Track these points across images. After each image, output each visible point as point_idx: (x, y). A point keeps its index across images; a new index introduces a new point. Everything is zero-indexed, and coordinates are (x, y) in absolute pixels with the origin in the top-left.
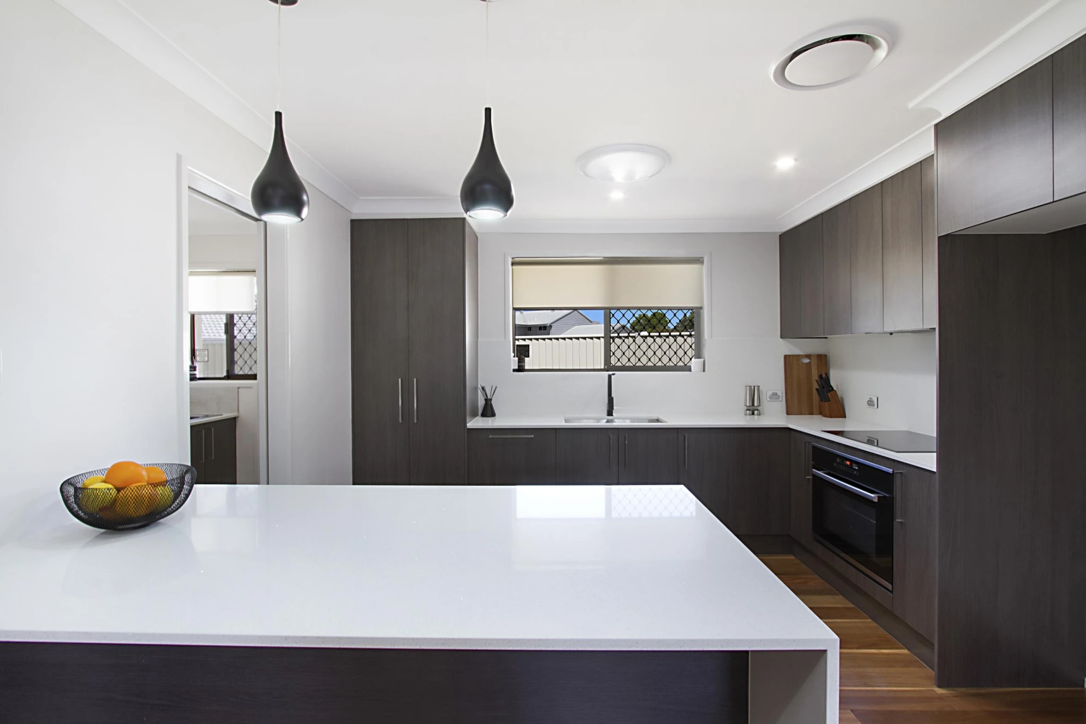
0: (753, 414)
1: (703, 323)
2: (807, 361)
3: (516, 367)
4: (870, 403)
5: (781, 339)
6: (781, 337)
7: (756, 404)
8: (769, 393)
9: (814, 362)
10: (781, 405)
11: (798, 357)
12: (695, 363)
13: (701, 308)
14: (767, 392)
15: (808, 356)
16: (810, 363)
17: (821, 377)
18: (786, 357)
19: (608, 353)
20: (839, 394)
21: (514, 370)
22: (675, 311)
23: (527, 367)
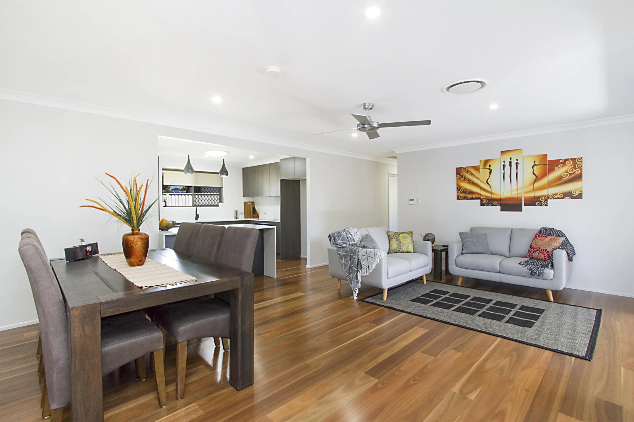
0: (236, 218)
1: (223, 191)
2: (249, 203)
3: (164, 205)
4: (265, 213)
5: (243, 198)
6: (243, 197)
7: (237, 216)
8: (240, 213)
9: (251, 204)
10: (243, 216)
11: (247, 202)
12: (220, 204)
13: (222, 187)
14: (239, 212)
15: (250, 202)
16: (250, 204)
17: (253, 207)
18: (244, 202)
19: (194, 201)
20: (258, 212)
21: (164, 206)
22: (210, 188)
23: (167, 205)
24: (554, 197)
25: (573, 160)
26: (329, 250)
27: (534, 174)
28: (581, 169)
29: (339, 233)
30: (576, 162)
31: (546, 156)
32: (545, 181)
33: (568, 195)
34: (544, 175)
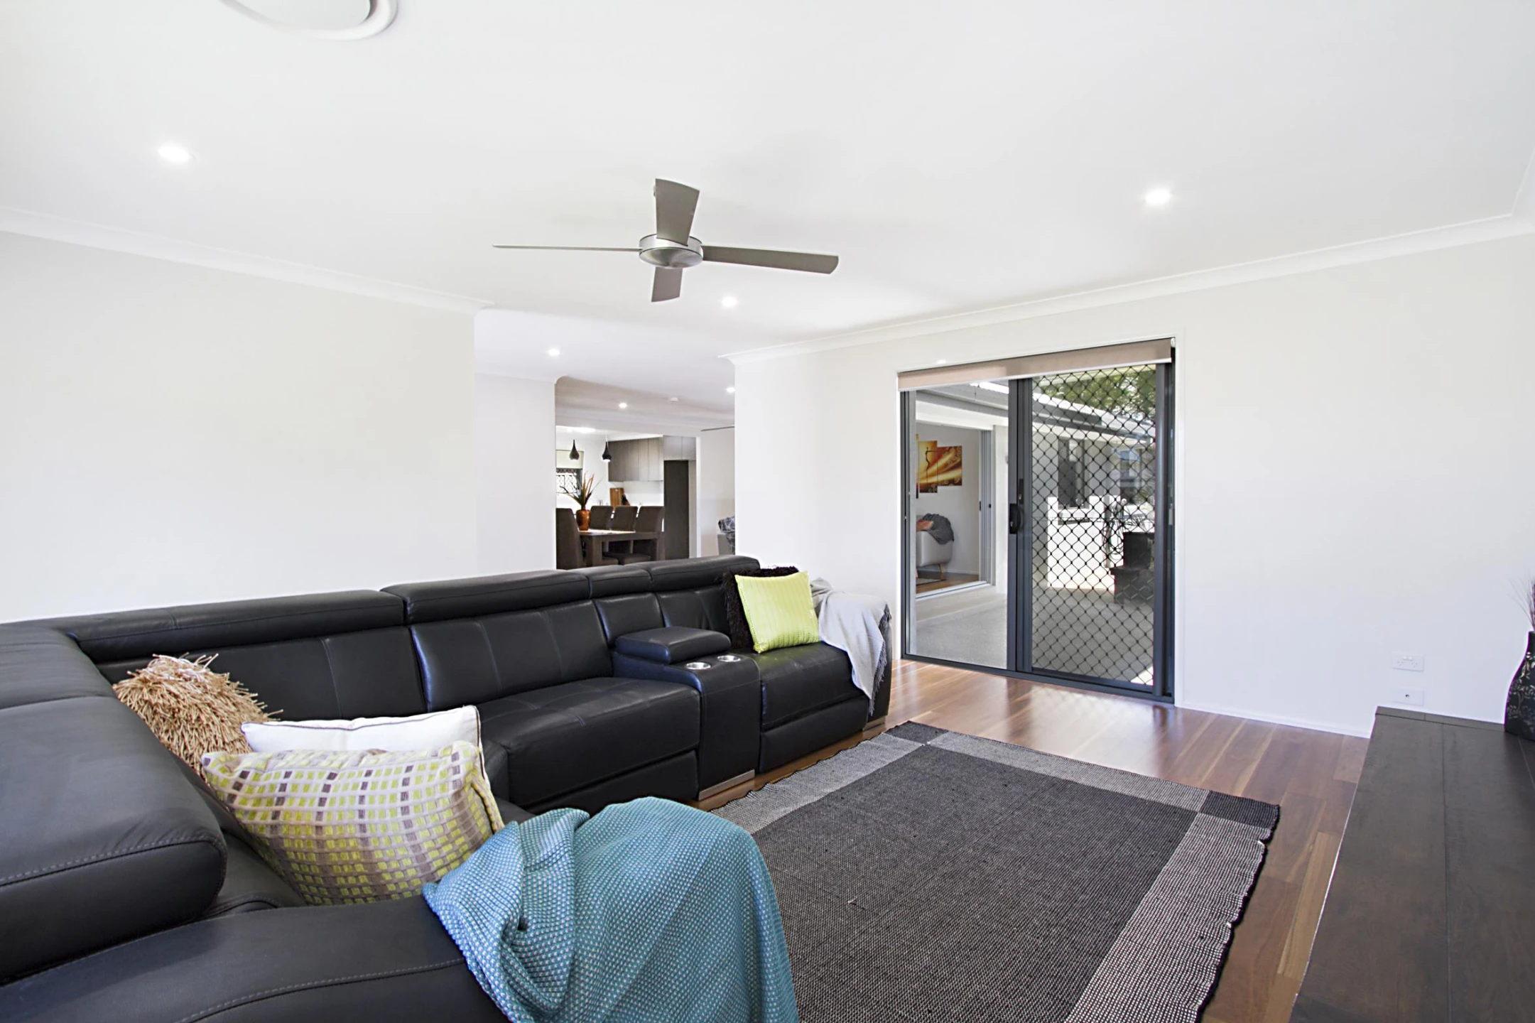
9: (620, 491)
15: (618, 489)
16: (618, 491)
24: (943, 483)
25: (955, 448)
26: (719, 537)
27: (927, 460)
28: (961, 457)
29: (728, 519)
30: (958, 450)
31: (935, 443)
32: (935, 468)
33: (952, 482)
34: (935, 461)
